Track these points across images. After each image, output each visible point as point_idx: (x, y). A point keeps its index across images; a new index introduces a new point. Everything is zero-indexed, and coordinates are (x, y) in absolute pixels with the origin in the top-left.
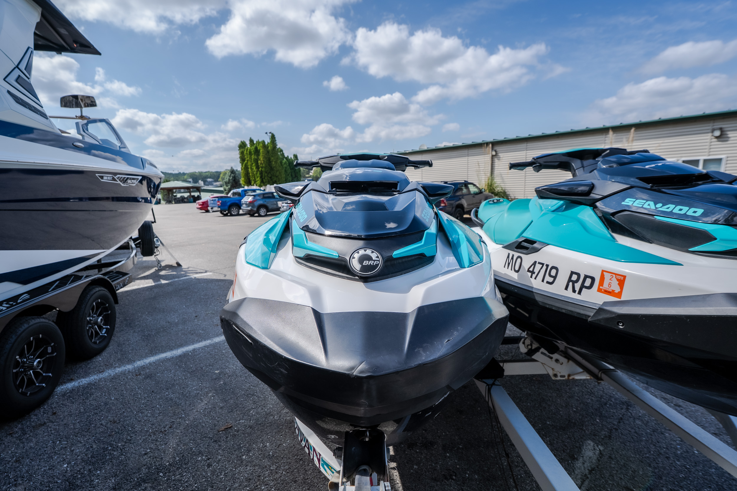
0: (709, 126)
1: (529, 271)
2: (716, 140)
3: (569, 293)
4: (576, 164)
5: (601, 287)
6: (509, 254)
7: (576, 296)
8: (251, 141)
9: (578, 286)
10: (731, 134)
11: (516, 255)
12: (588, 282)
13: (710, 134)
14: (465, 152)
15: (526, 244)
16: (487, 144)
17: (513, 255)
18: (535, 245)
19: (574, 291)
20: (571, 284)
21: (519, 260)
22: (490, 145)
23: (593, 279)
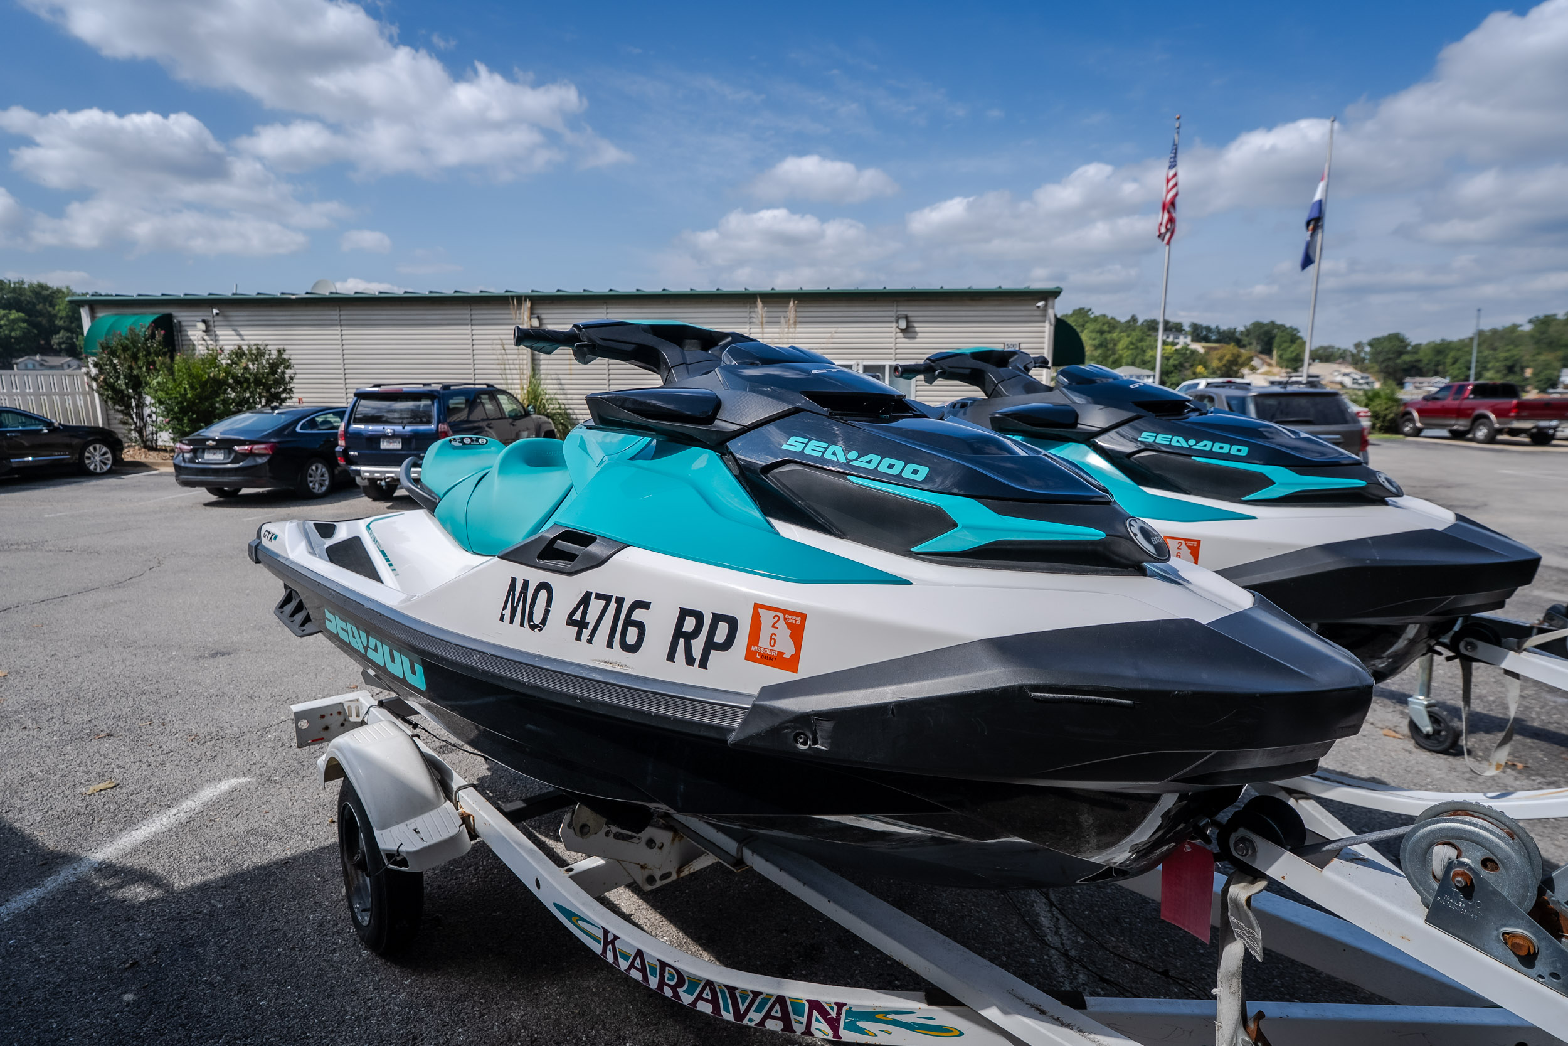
0: (891, 311)
2: (901, 335)
10: (919, 328)
13: (894, 325)
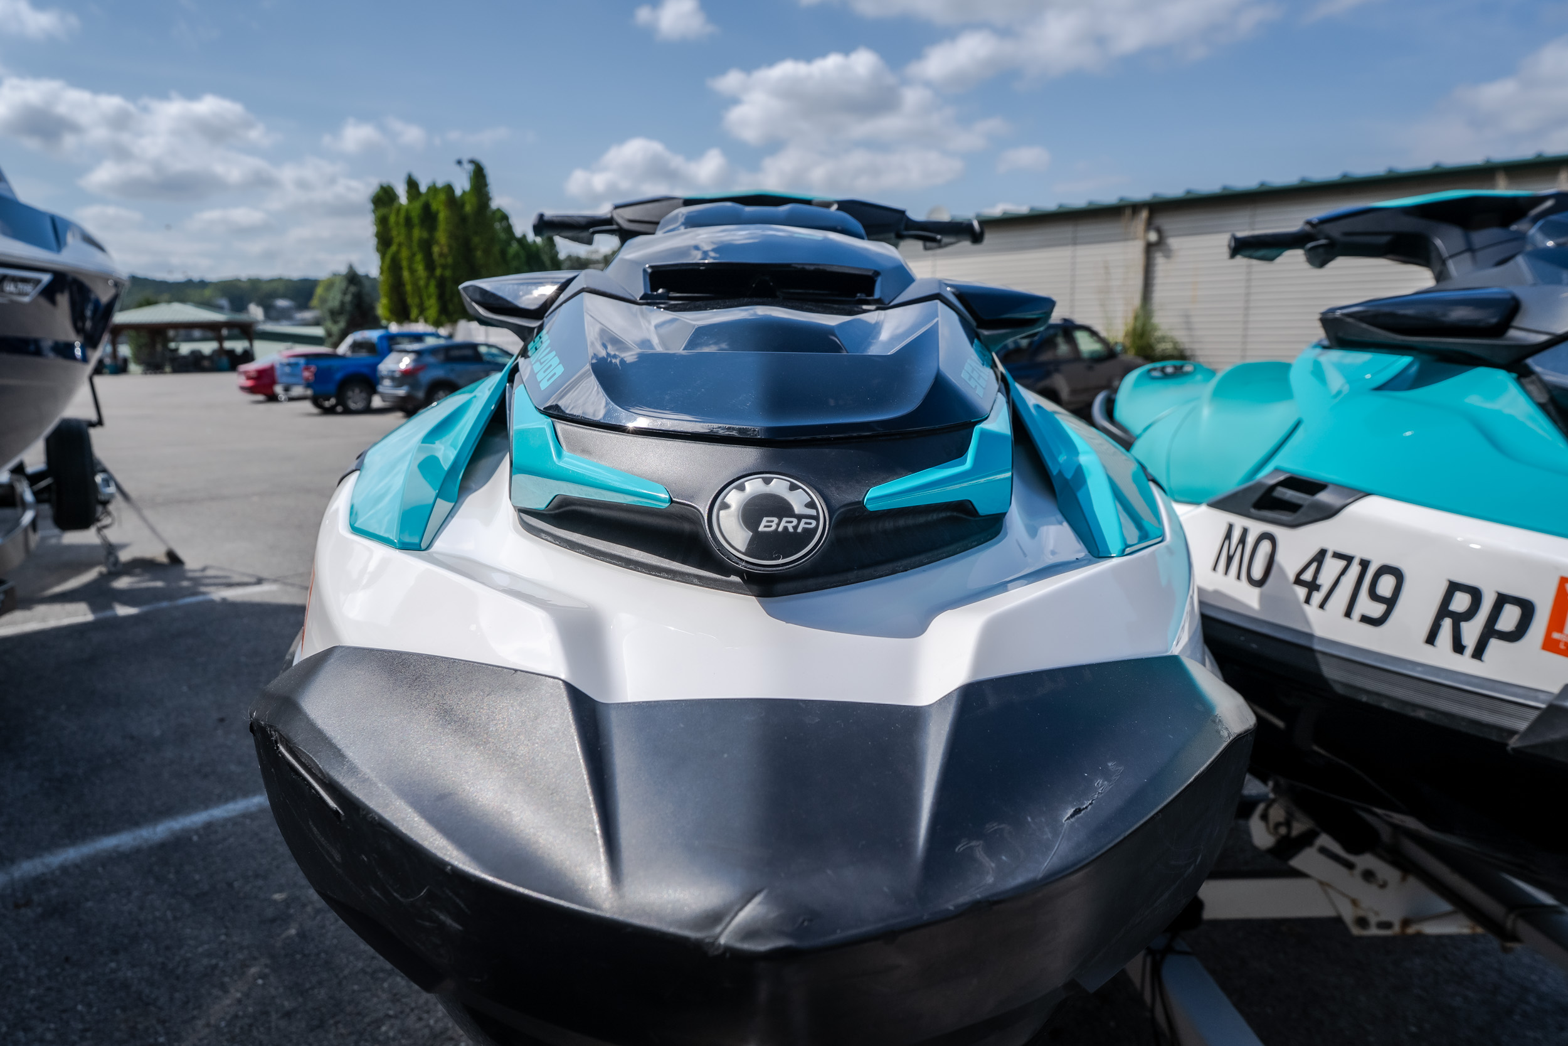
1: (1298, 581)
3: (1442, 656)
4: (1444, 241)
5: (1556, 635)
6: (1231, 527)
7: (1464, 664)
8: (412, 184)
9: (1471, 632)
11: (1256, 528)
12: (1509, 618)
14: (1066, 231)
15: (1289, 494)
16: (1135, 208)
17: (1245, 532)
18: (1323, 497)
19: (1458, 647)
20: (1447, 623)
21: (1265, 546)
22: (1144, 214)
23: (1527, 609)
